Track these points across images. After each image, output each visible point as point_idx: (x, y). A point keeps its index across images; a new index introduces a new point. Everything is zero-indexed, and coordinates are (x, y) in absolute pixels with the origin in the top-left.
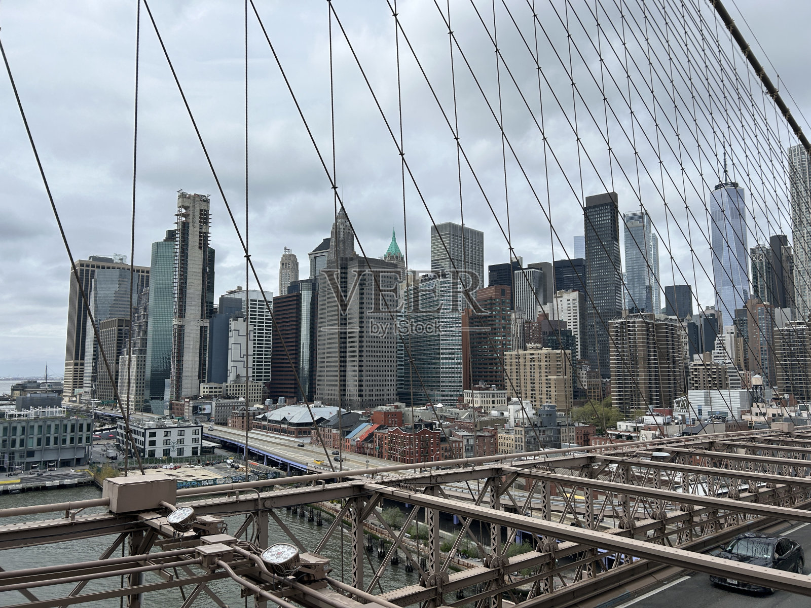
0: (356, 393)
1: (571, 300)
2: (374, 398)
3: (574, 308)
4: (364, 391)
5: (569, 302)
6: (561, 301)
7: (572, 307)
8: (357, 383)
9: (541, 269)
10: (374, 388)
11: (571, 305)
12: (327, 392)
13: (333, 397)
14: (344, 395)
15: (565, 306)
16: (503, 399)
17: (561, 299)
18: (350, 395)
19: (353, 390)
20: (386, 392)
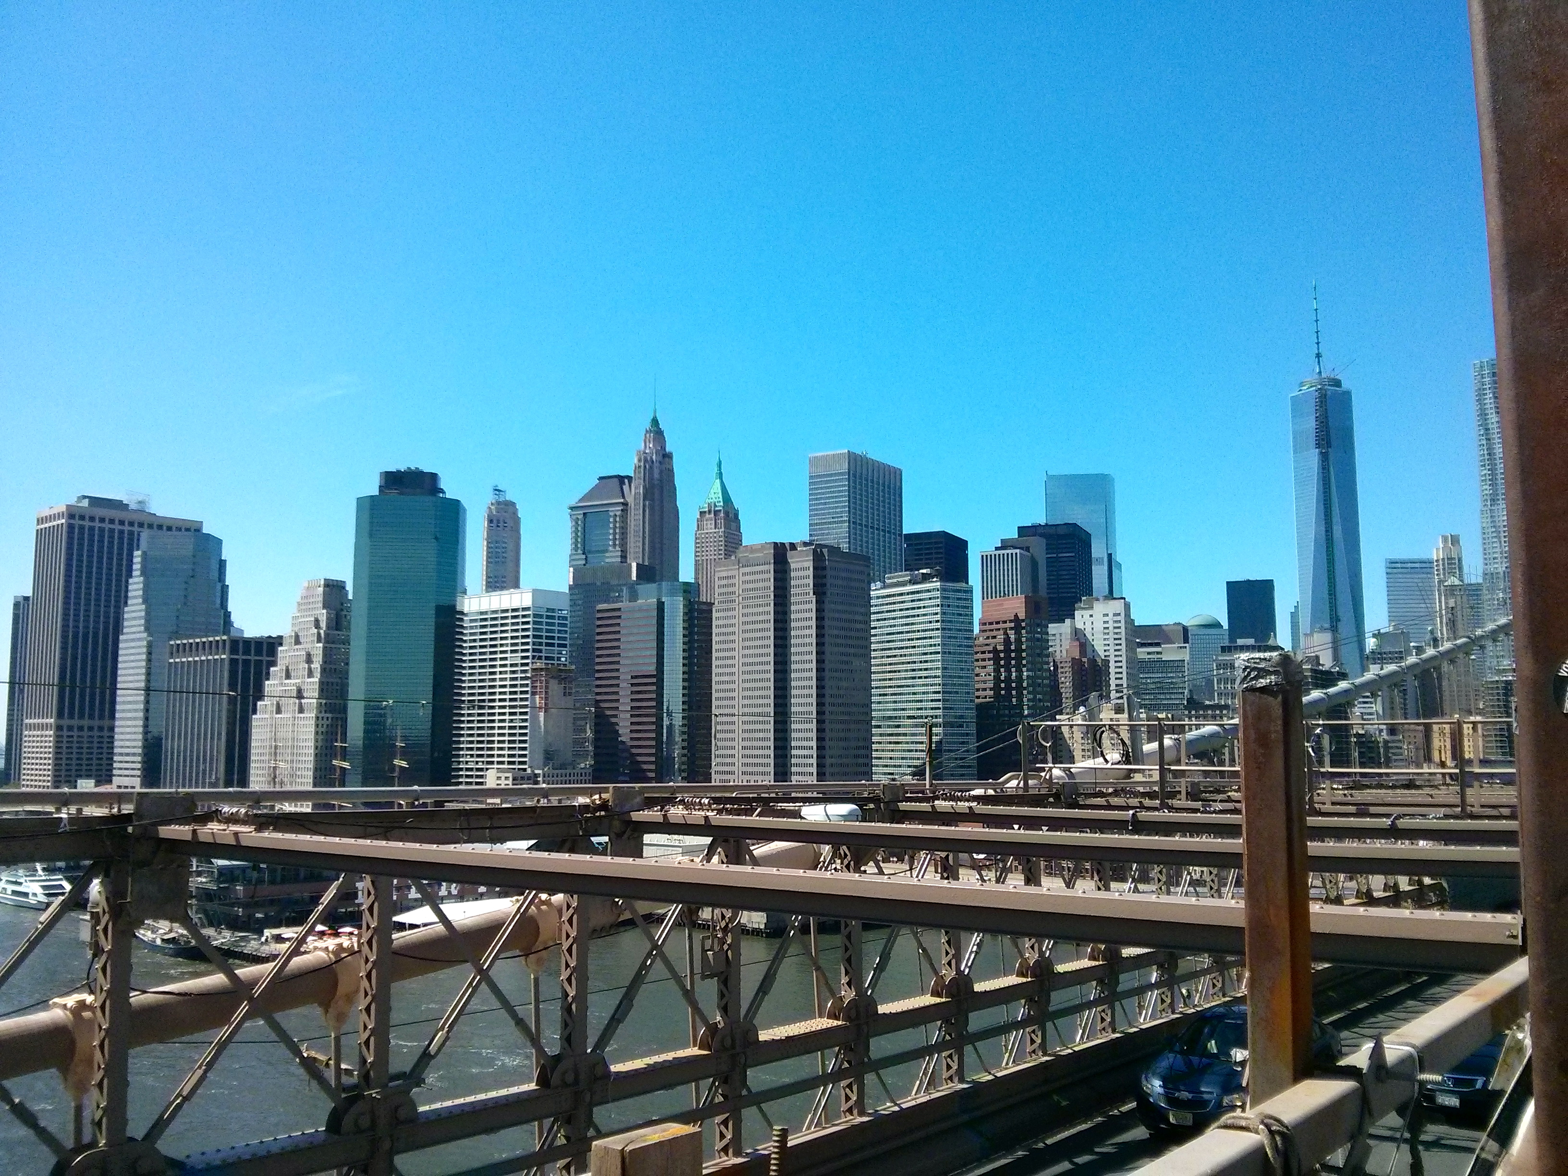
1: (1111, 615)
3: (1117, 631)
5: (1106, 619)
6: (1091, 616)
7: (1111, 628)
11: (1111, 625)
15: (1099, 626)
17: (1090, 612)
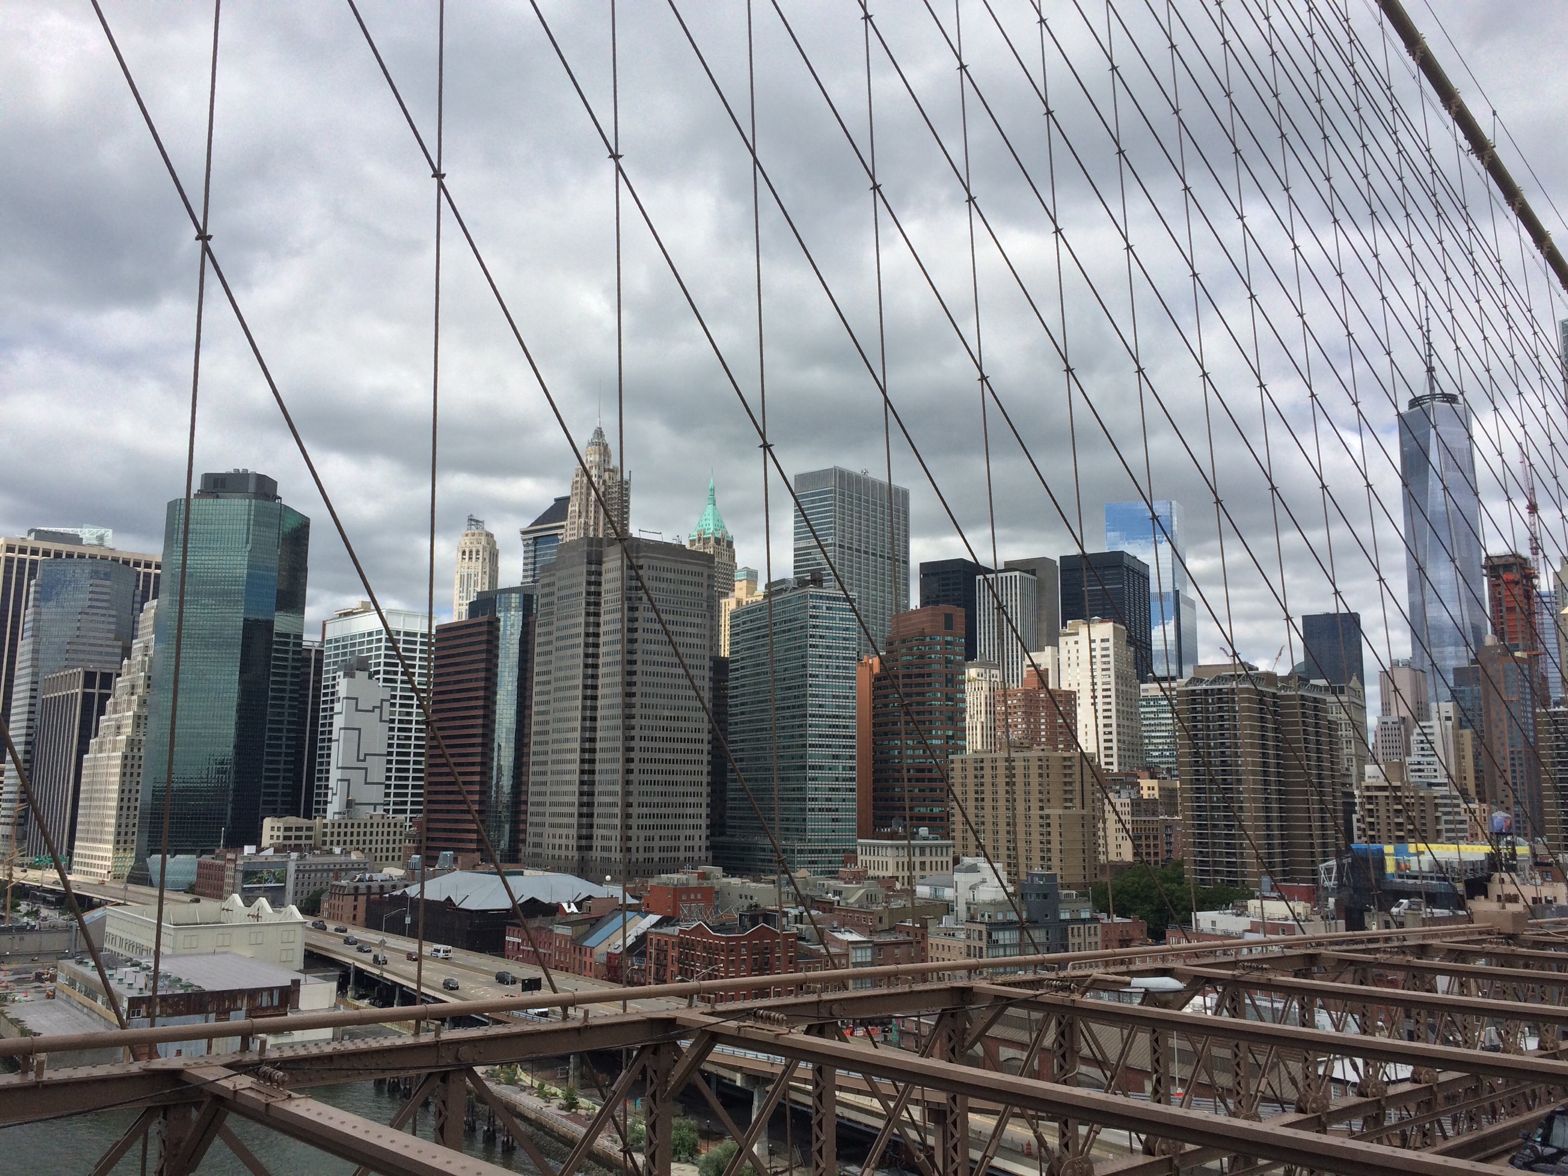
0: (615, 844)
1: (1098, 641)
2: (656, 855)
3: (1104, 660)
4: (634, 838)
5: (1093, 645)
6: (1076, 643)
7: (1099, 657)
8: (618, 822)
9: (1033, 573)
10: (657, 833)
11: (1098, 653)
12: (551, 841)
13: (563, 853)
14: (590, 848)
15: (1085, 653)
16: (944, 859)
17: (1075, 638)
18: (604, 849)
19: (610, 838)
20: (683, 843)
